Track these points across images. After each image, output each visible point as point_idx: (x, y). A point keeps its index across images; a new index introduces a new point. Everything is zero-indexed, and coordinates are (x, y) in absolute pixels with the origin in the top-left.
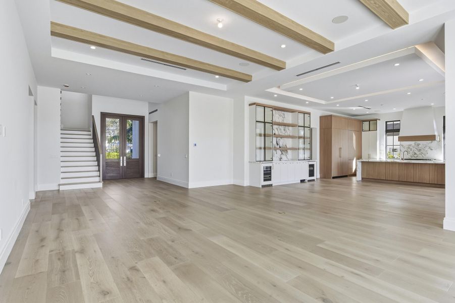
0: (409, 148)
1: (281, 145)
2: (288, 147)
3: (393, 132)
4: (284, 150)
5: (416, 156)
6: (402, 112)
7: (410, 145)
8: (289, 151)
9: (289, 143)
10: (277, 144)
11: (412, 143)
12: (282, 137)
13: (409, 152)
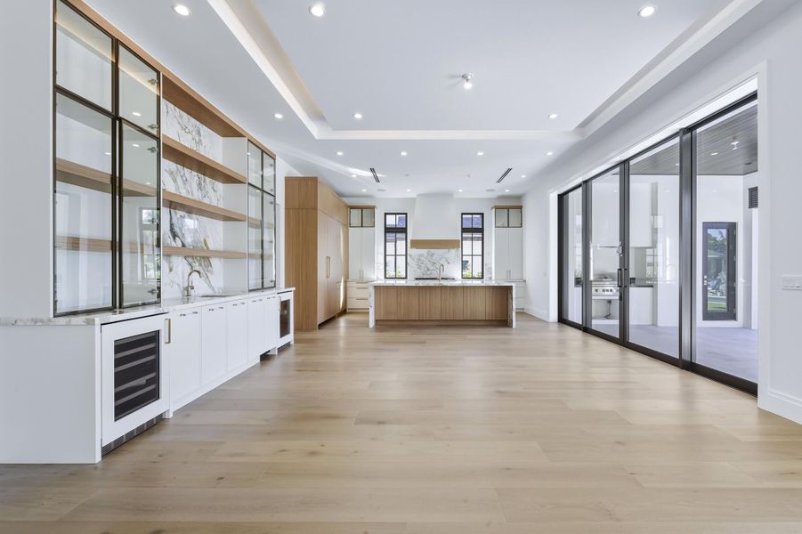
0: (420, 260)
1: (189, 240)
2: (212, 246)
3: (396, 232)
4: (200, 256)
5: (429, 273)
6: (415, 199)
7: (422, 255)
8: (215, 262)
9: (216, 234)
10: (174, 235)
11: (424, 252)
12: (191, 209)
13: (419, 267)
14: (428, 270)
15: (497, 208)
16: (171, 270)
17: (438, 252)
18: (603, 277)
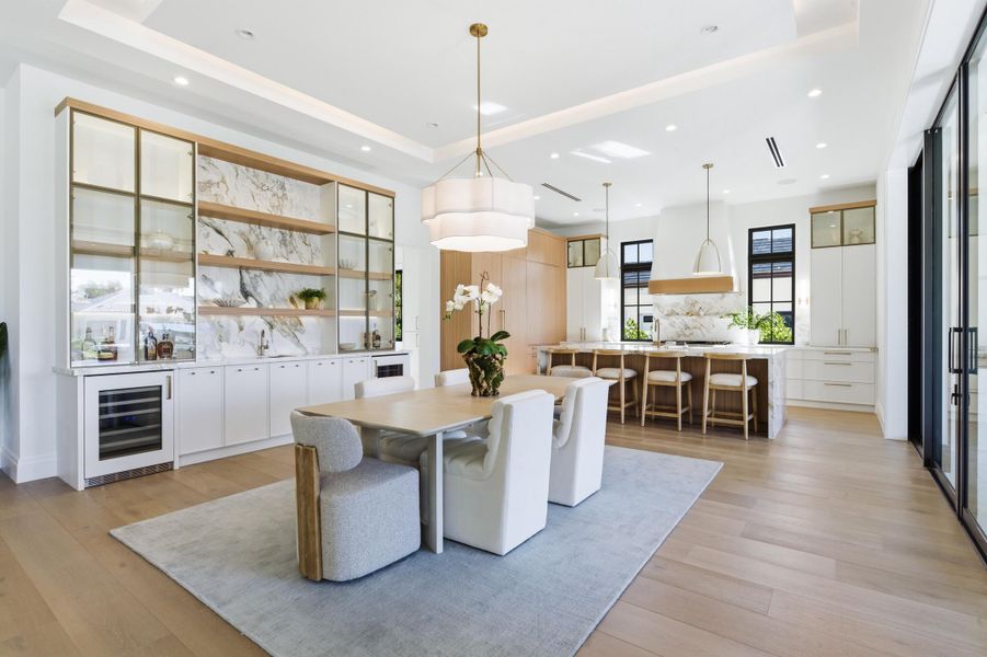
1: (267, 299)
7: (675, 305)
10: (246, 295)
13: (672, 323)
15: (815, 212)
16: (241, 329)
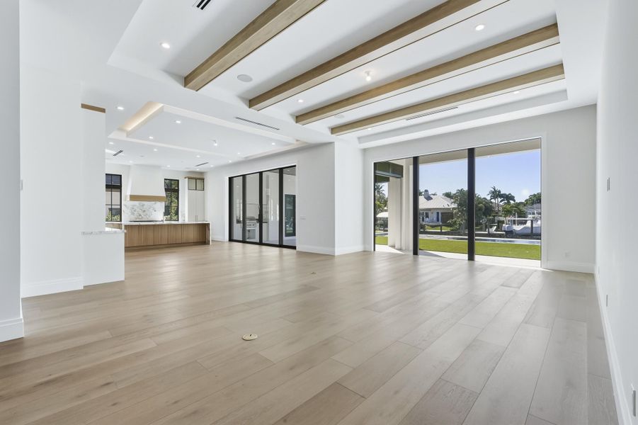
3: (112, 188)
5: (140, 217)
13: (133, 214)
14: (140, 215)
15: (189, 178)
17: (147, 204)
18: (252, 219)
